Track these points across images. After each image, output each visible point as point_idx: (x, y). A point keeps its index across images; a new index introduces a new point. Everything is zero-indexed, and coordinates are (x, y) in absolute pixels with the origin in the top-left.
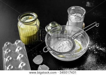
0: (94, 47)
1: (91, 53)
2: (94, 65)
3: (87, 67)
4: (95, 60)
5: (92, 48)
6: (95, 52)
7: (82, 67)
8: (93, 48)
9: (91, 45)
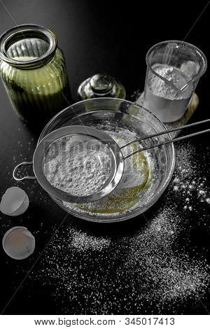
0: (190, 187)
1: (174, 206)
2: (162, 250)
3: (138, 248)
4: (172, 232)
5: (183, 190)
6: (185, 207)
7: (125, 245)
8: (187, 189)
9: (187, 179)
